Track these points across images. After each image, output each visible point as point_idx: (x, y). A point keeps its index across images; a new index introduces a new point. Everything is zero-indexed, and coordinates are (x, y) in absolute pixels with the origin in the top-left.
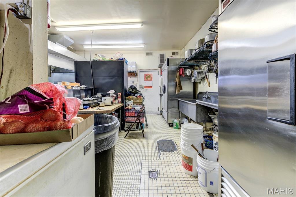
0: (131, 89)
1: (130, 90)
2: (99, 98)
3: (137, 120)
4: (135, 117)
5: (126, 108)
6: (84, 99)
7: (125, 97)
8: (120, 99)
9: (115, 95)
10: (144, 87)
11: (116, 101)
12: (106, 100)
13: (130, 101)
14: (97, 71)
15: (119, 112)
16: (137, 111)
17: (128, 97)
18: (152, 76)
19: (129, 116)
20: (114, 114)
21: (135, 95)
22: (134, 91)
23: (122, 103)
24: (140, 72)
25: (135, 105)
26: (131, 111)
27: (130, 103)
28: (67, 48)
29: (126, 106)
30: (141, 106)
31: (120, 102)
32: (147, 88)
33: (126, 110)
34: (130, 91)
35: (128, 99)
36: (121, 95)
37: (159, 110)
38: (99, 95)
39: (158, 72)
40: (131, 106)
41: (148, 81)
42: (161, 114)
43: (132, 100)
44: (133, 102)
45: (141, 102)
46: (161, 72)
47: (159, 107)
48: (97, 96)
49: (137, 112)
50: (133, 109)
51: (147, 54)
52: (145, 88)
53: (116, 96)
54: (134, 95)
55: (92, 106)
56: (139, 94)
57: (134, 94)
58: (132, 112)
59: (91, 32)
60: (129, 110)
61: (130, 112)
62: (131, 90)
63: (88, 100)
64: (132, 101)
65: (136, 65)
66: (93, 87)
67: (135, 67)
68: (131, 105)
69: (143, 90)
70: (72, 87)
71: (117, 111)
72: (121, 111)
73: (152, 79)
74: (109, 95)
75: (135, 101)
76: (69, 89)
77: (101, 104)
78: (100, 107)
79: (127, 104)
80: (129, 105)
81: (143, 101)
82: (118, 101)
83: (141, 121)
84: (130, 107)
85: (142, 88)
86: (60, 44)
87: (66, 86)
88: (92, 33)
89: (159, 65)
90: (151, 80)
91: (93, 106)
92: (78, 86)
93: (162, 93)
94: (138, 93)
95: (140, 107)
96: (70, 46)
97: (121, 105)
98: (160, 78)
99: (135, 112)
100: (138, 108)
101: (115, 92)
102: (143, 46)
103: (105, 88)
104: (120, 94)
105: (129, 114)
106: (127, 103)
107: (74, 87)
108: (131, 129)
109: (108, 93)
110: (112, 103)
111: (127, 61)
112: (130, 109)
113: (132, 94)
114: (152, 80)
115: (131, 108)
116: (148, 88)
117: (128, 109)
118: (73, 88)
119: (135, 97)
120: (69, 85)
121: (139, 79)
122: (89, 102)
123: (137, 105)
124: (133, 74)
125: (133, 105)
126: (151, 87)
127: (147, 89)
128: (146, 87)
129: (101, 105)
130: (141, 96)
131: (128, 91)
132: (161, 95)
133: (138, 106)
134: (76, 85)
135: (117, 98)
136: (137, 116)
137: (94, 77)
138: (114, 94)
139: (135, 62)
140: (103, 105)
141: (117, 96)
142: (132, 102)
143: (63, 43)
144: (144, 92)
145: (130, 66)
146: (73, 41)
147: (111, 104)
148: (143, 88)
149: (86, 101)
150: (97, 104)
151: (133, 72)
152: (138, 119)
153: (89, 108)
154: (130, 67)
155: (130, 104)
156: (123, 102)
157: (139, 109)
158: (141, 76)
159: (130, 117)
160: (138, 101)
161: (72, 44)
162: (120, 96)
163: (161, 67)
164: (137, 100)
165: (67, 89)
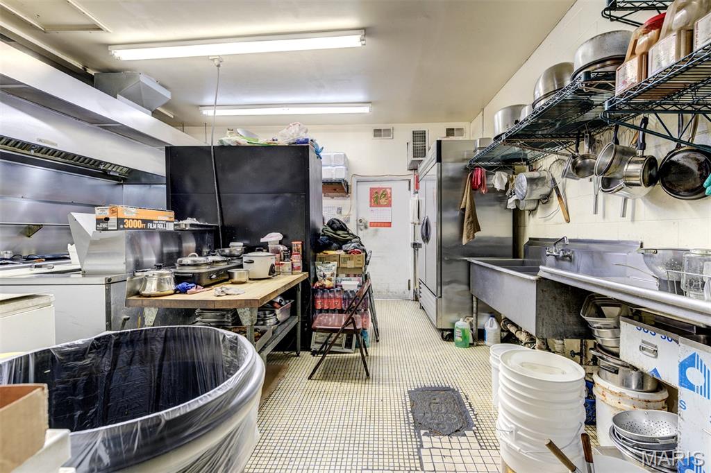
0: (330, 230)
1: (329, 234)
2: (234, 256)
3: (346, 324)
4: (341, 311)
5: (318, 284)
6: (181, 261)
7: (312, 253)
8: (297, 260)
9: (282, 248)
10: (368, 225)
11: (287, 266)
12: (253, 262)
13: (329, 265)
14: (231, 176)
15: (295, 297)
16: (348, 295)
17: (321, 254)
18: (391, 193)
19: (326, 307)
20: (278, 306)
21: (344, 246)
22: (339, 235)
23: (304, 271)
24: (358, 182)
25: (342, 276)
26: (331, 295)
27: (326, 271)
28: (153, 113)
29: (316, 279)
30: (361, 278)
31: (298, 268)
32: (377, 226)
33: (315, 291)
34: (328, 236)
35: (322, 260)
36: (300, 246)
37: (409, 289)
38: (237, 246)
39: (408, 182)
40: (330, 280)
41: (379, 208)
42: (417, 300)
43: (335, 261)
44: (337, 268)
45: (361, 268)
46: (417, 182)
47: (409, 281)
48: (227, 251)
49: (349, 298)
50: (336, 286)
51: (378, 133)
52: (370, 226)
53: (286, 249)
54: (340, 248)
55: (205, 281)
56: (353, 245)
57: (341, 243)
58: (335, 298)
59: (216, 62)
60: (324, 291)
61: (329, 298)
62: (330, 233)
63: (196, 265)
64: (333, 266)
65: (347, 165)
66: (219, 224)
67: (344, 167)
68: (332, 275)
69: (365, 231)
70: (144, 221)
71: (289, 294)
72: (299, 294)
73: (390, 201)
74: (265, 247)
75: (342, 265)
76: (133, 229)
77: (238, 275)
78: (233, 283)
79: (318, 273)
80: (324, 276)
81: (367, 263)
82: (292, 265)
83: (358, 327)
84: (327, 283)
85: (362, 227)
86: (129, 99)
87: (124, 219)
88: (219, 66)
89: (409, 162)
90: (389, 205)
91: (209, 282)
92: (167, 219)
93: (420, 240)
94: (351, 240)
95: (358, 283)
96: (159, 109)
97: (300, 276)
98: (413, 199)
99: (342, 296)
100: (351, 284)
101: (285, 237)
102: (365, 110)
103: (254, 227)
104: (297, 245)
105: (326, 301)
106: (321, 270)
107: (151, 221)
108: (330, 348)
109: (262, 240)
110: (272, 271)
111: (320, 148)
112: (329, 289)
113: (335, 245)
114: (391, 206)
115: (331, 286)
116: (381, 226)
117: (323, 288)
118: (150, 225)
119: (341, 252)
120: (134, 216)
121: (354, 201)
122: (197, 271)
123: (348, 276)
124: (338, 187)
125: (337, 276)
126: (389, 224)
127: (376, 231)
128: (374, 224)
129: (236, 278)
130: (361, 251)
131: (323, 235)
132: (416, 246)
133: (351, 280)
134: (160, 218)
135: (288, 256)
136: (349, 309)
138: (281, 243)
139: (345, 155)
140: (243, 279)
141: (290, 249)
142: (334, 268)
143: (139, 99)
144: (369, 240)
145: (331, 165)
146: (167, 94)
147: (269, 275)
148: (366, 227)
149: (189, 265)
150: (225, 277)
151: (339, 183)
152: (350, 321)
153: (193, 290)
154: (329, 167)
155: (328, 274)
156: (306, 268)
157: (355, 289)
158: (362, 193)
159: (327, 311)
160: (350, 264)
161: (165, 102)
162: (298, 250)
163: (415, 169)
164: (348, 262)
165: (124, 228)
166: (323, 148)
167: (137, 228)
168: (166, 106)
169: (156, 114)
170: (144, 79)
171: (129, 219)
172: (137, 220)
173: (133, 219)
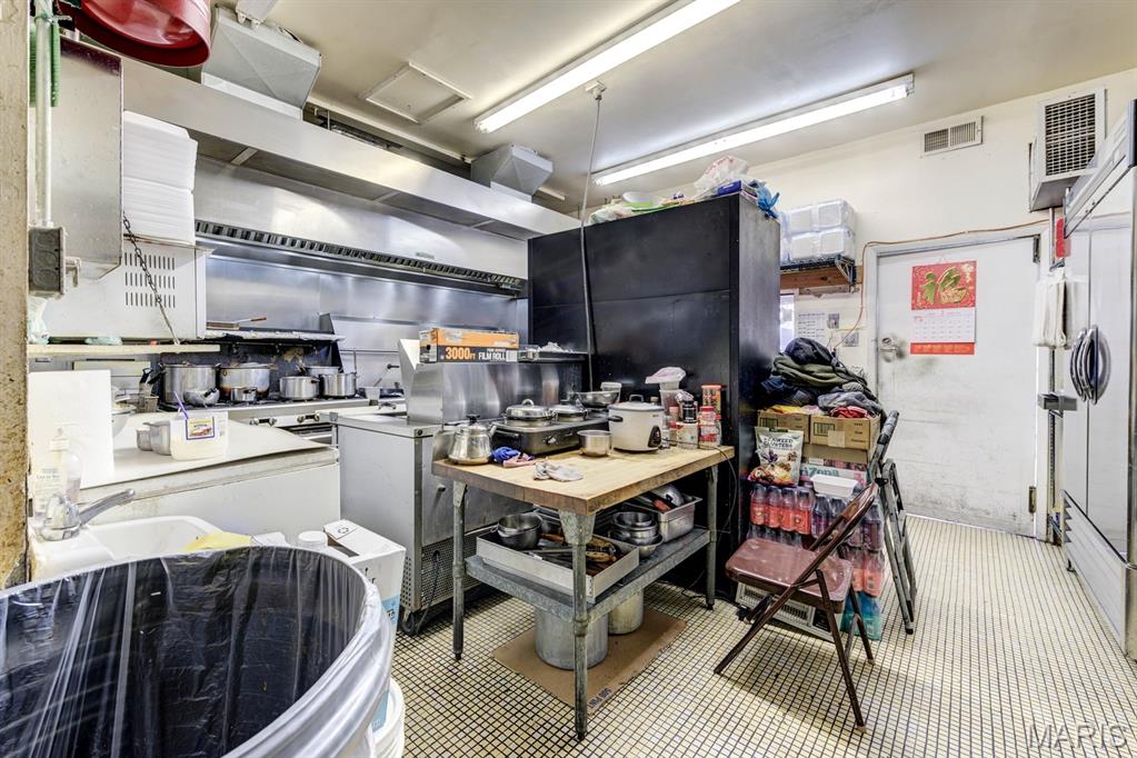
0: (793, 364)
1: (788, 370)
2: (600, 406)
3: (802, 581)
4: (808, 542)
6: (510, 412)
7: (744, 408)
8: (709, 422)
9: (681, 395)
10: (907, 349)
11: (688, 431)
12: (621, 420)
13: (784, 436)
15: (704, 494)
16: (828, 508)
17: (768, 411)
18: (973, 275)
19: (774, 523)
20: (665, 507)
21: (821, 398)
22: (810, 373)
23: (725, 442)
24: (879, 257)
25: (815, 462)
26: (787, 501)
27: (780, 447)
28: (534, 196)
30: (864, 474)
31: (711, 438)
32: (931, 352)
33: (749, 487)
34: (785, 375)
35: (769, 423)
36: (718, 393)
37: (1032, 509)
39: (1031, 242)
40: (787, 468)
41: (938, 312)
42: (1057, 542)
43: (799, 428)
44: (804, 444)
45: (866, 451)
46: (1062, 234)
47: (1032, 490)
48: (590, 396)
49: (829, 516)
50: (801, 483)
51: (937, 140)
52: (912, 352)
53: (690, 397)
54: (813, 402)
55: (537, 447)
56: (844, 396)
57: (815, 392)
58: (795, 509)
59: (596, 93)
60: (769, 491)
61: (782, 506)
62: (791, 368)
63: (528, 419)
64: (795, 438)
65: (851, 223)
66: (589, 351)
67: (842, 230)
68: (791, 457)
69: (898, 363)
70: (475, 350)
71: (691, 484)
72: (713, 488)
73: (973, 293)
74: (650, 393)
75: (815, 439)
76: (458, 360)
77: (594, 441)
78: (584, 455)
79: (761, 451)
80: (773, 458)
81: (885, 441)
82: (700, 430)
84: (778, 474)
85: (891, 355)
86: (505, 185)
87: (446, 347)
88: (599, 98)
89: (1035, 187)
90: (969, 301)
91: (545, 449)
92: (508, 345)
93: (1066, 389)
94: (840, 385)
95: (854, 483)
96: (541, 189)
97: (712, 454)
99: (810, 508)
100: (837, 484)
101: (689, 375)
102: (896, 93)
103: (639, 357)
104: (711, 390)
105: (773, 512)
106: (766, 445)
107: (484, 349)
108: (774, 610)
109: (649, 380)
110: (655, 440)
111: (773, 196)
112: (781, 486)
113: (800, 394)
114: (973, 304)
115: (787, 480)
116: (942, 352)
117: (768, 481)
118: (482, 355)
119: (816, 412)
120: (459, 342)
121: (869, 300)
122: (526, 430)
123: (831, 464)
124: (833, 274)
125: (803, 460)
126: (968, 348)
127: (930, 363)
128: (917, 348)
129: (589, 448)
130: (868, 406)
131: (776, 373)
132: (1054, 403)
133: (837, 474)
134: (496, 344)
135: (689, 414)
136: (824, 541)
137: (594, 304)
138: (682, 385)
139: (845, 204)
140: (600, 450)
141: (699, 399)
142: (797, 444)
143: (514, 183)
144: (896, 389)
145: (812, 231)
146: (547, 166)
147: (650, 445)
148: (900, 355)
149: (519, 419)
150: (570, 442)
151: (829, 263)
153: (513, 461)
154: (808, 235)
155: (782, 454)
156: (728, 438)
157: (848, 496)
158: (891, 283)
159: (777, 532)
160: (835, 439)
161: (545, 178)
162: (713, 402)
163: (1057, 206)
164: (830, 432)
165: (446, 360)
166: (778, 195)
167: (464, 360)
168: (550, 182)
169: (538, 198)
170: (516, 152)
171: (452, 347)
172: (464, 347)
173: (458, 347)
